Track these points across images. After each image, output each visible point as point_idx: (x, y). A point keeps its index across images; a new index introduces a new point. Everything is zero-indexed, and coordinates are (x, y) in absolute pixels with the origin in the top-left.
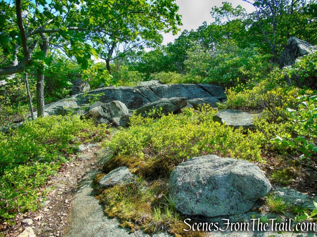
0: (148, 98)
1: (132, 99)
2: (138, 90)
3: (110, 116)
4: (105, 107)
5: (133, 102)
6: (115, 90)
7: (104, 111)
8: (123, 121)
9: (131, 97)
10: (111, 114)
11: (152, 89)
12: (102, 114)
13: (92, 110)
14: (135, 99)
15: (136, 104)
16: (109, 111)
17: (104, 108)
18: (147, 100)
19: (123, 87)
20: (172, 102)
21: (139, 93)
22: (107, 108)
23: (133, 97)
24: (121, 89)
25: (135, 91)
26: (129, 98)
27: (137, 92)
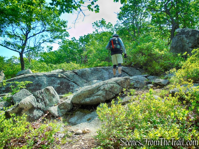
0: (74, 82)
1: (58, 84)
2: (62, 75)
3: (44, 106)
4: (39, 95)
5: (59, 87)
6: (38, 76)
7: (38, 101)
8: (61, 109)
9: (56, 82)
10: (45, 103)
11: (76, 73)
12: (35, 104)
13: (22, 101)
14: (61, 83)
15: (63, 89)
16: (43, 100)
17: (37, 97)
18: (74, 83)
19: (47, 73)
20: (116, 82)
21: (65, 78)
22: (41, 97)
23: (59, 81)
24: (45, 75)
25: (59, 76)
26: (55, 84)
27: (62, 77)
